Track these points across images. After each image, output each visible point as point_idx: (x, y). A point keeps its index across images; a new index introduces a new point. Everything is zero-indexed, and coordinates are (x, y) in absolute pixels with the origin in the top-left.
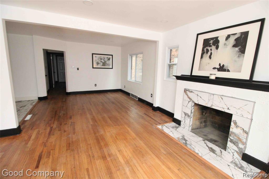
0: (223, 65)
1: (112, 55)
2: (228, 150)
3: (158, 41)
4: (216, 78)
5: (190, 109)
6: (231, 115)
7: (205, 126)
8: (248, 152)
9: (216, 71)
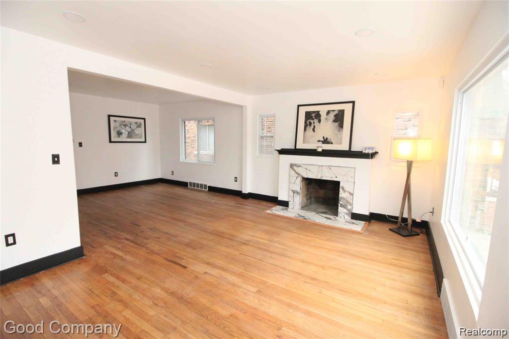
0: (327, 138)
1: (144, 119)
2: (340, 215)
3: (245, 106)
4: (323, 150)
5: (298, 185)
6: (339, 182)
7: (311, 203)
8: (355, 211)
9: (320, 144)
